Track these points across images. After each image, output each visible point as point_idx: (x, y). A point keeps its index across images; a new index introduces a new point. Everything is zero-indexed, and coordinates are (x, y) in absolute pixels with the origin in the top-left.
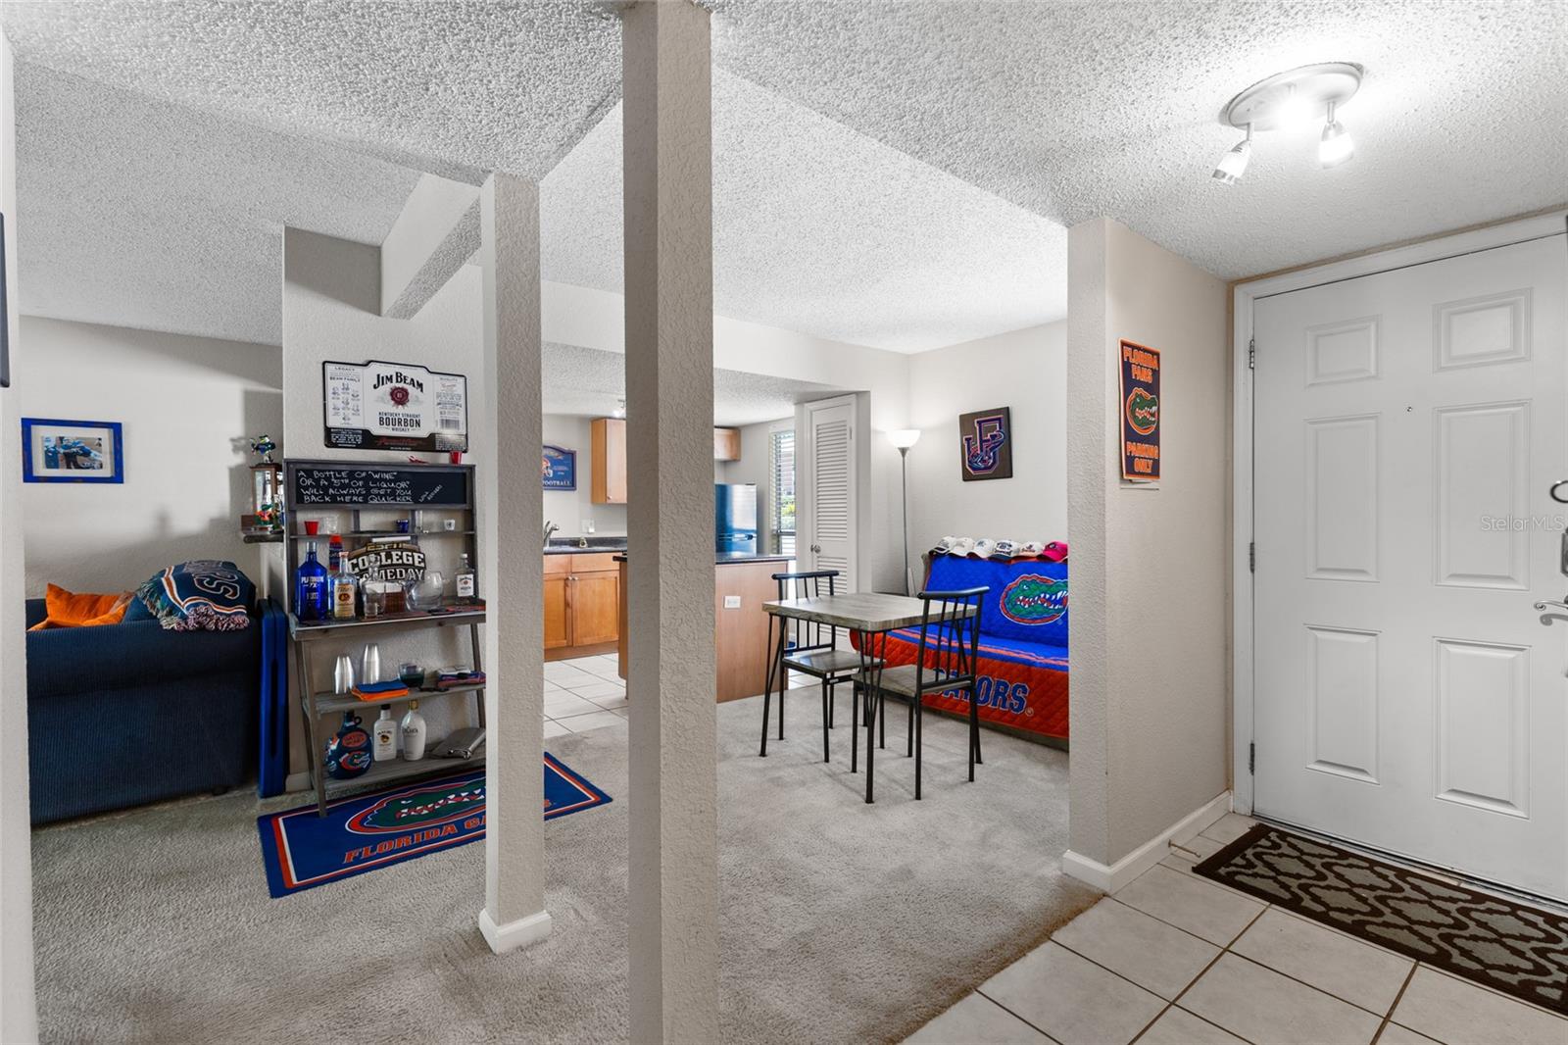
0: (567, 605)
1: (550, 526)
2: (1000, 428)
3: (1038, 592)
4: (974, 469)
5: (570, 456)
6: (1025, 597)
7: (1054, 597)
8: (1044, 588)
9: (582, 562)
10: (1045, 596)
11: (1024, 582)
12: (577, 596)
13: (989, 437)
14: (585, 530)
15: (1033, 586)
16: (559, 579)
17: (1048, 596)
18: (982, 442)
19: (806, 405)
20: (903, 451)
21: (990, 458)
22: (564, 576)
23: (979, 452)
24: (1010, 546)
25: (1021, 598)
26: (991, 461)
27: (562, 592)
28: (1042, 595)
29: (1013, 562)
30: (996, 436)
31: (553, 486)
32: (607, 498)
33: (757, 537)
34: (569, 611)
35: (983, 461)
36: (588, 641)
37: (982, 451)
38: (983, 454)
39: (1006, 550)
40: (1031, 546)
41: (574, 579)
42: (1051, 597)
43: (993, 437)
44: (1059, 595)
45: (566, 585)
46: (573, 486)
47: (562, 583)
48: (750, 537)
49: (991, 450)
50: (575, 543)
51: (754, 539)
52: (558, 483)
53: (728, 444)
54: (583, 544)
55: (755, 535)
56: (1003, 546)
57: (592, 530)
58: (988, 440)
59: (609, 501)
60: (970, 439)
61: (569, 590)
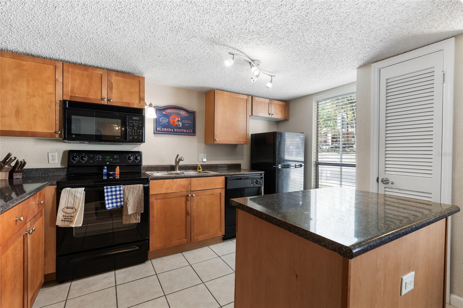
0: (187, 213)
1: (179, 157)
5: (192, 114)
9: (197, 184)
12: (194, 207)
14: (200, 160)
16: (182, 196)
19: (373, 65)
22: (186, 193)
27: (184, 205)
31: (182, 132)
32: (214, 140)
33: (304, 166)
34: (189, 218)
36: (201, 238)
41: (192, 196)
45: (187, 200)
46: (193, 133)
47: (184, 199)
48: (301, 166)
50: (194, 168)
51: (303, 167)
52: (185, 131)
53: (283, 111)
54: (200, 169)
55: (303, 164)
57: (205, 160)
59: (215, 143)
61: (189, 204)
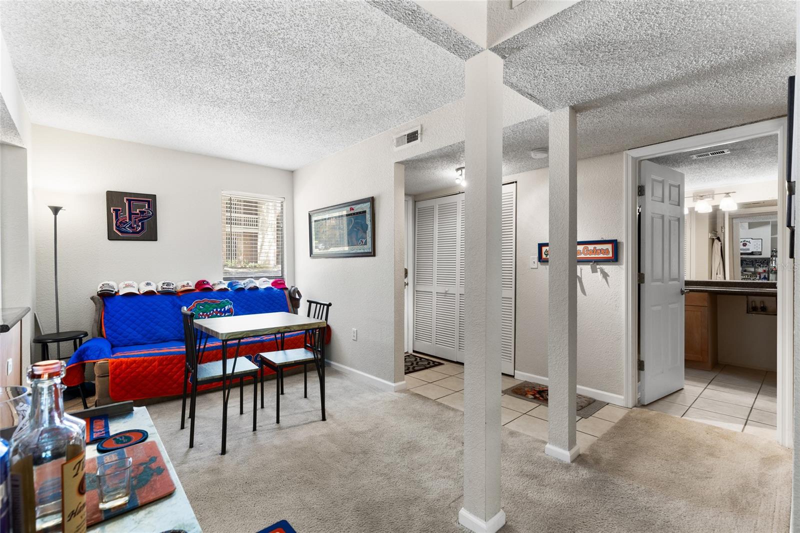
2: (149, 207)
3: (211, 309)
4: (121, 232)
6: (203, 313)
7: (223, 310)
8: (214, 305)
10: (217, 310)
11: (199, 304)
13: (138, 212)
15: (207, 306)
17: (219, 310)
18: (130, 214)
20: (56, 210)
21: (138, 226)
23: (128, 221)
24: (173, 284)
25: (201, 313)
26: (140, 228)
28: (215, 310)
29: (181, 294)
30: (145, 212)
35: (131, 227)
37: (130, 219)
38: (132, 222)
39: (171, 287)
40: (188, 284)
42: (221, 310)
43: (142, 212)
44: (227, 308)
49: (140, 221)
56: (168, 284)
58: (138, 214)
60: (119, 210)
